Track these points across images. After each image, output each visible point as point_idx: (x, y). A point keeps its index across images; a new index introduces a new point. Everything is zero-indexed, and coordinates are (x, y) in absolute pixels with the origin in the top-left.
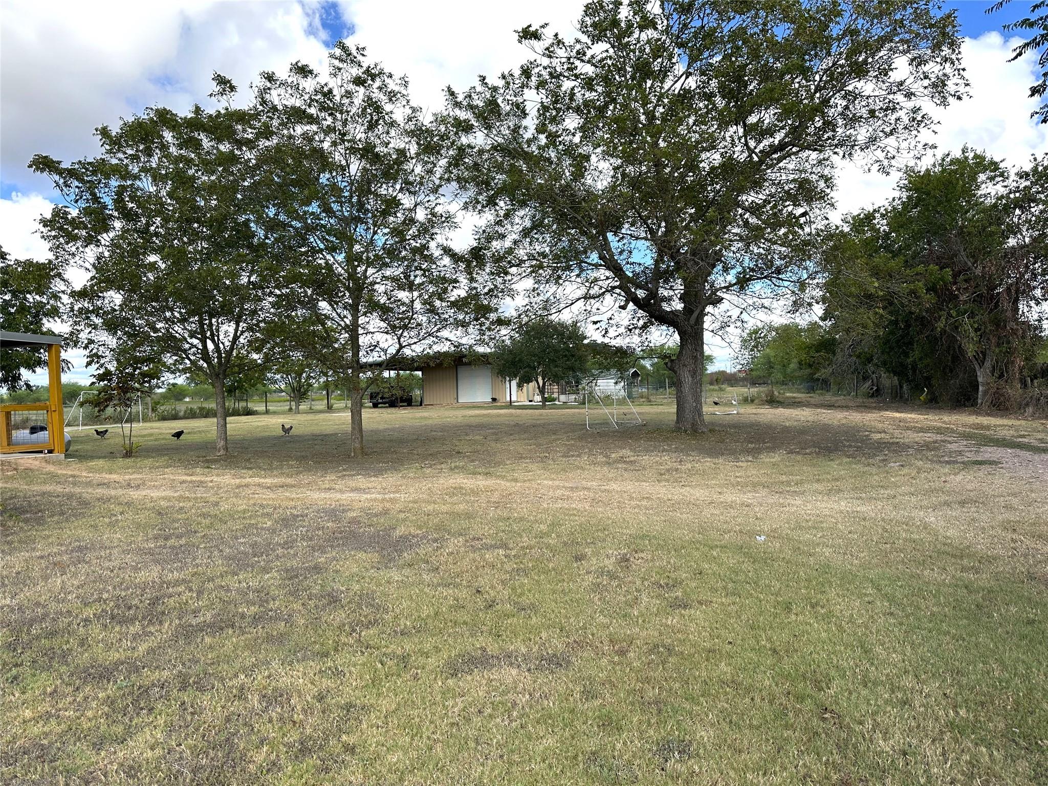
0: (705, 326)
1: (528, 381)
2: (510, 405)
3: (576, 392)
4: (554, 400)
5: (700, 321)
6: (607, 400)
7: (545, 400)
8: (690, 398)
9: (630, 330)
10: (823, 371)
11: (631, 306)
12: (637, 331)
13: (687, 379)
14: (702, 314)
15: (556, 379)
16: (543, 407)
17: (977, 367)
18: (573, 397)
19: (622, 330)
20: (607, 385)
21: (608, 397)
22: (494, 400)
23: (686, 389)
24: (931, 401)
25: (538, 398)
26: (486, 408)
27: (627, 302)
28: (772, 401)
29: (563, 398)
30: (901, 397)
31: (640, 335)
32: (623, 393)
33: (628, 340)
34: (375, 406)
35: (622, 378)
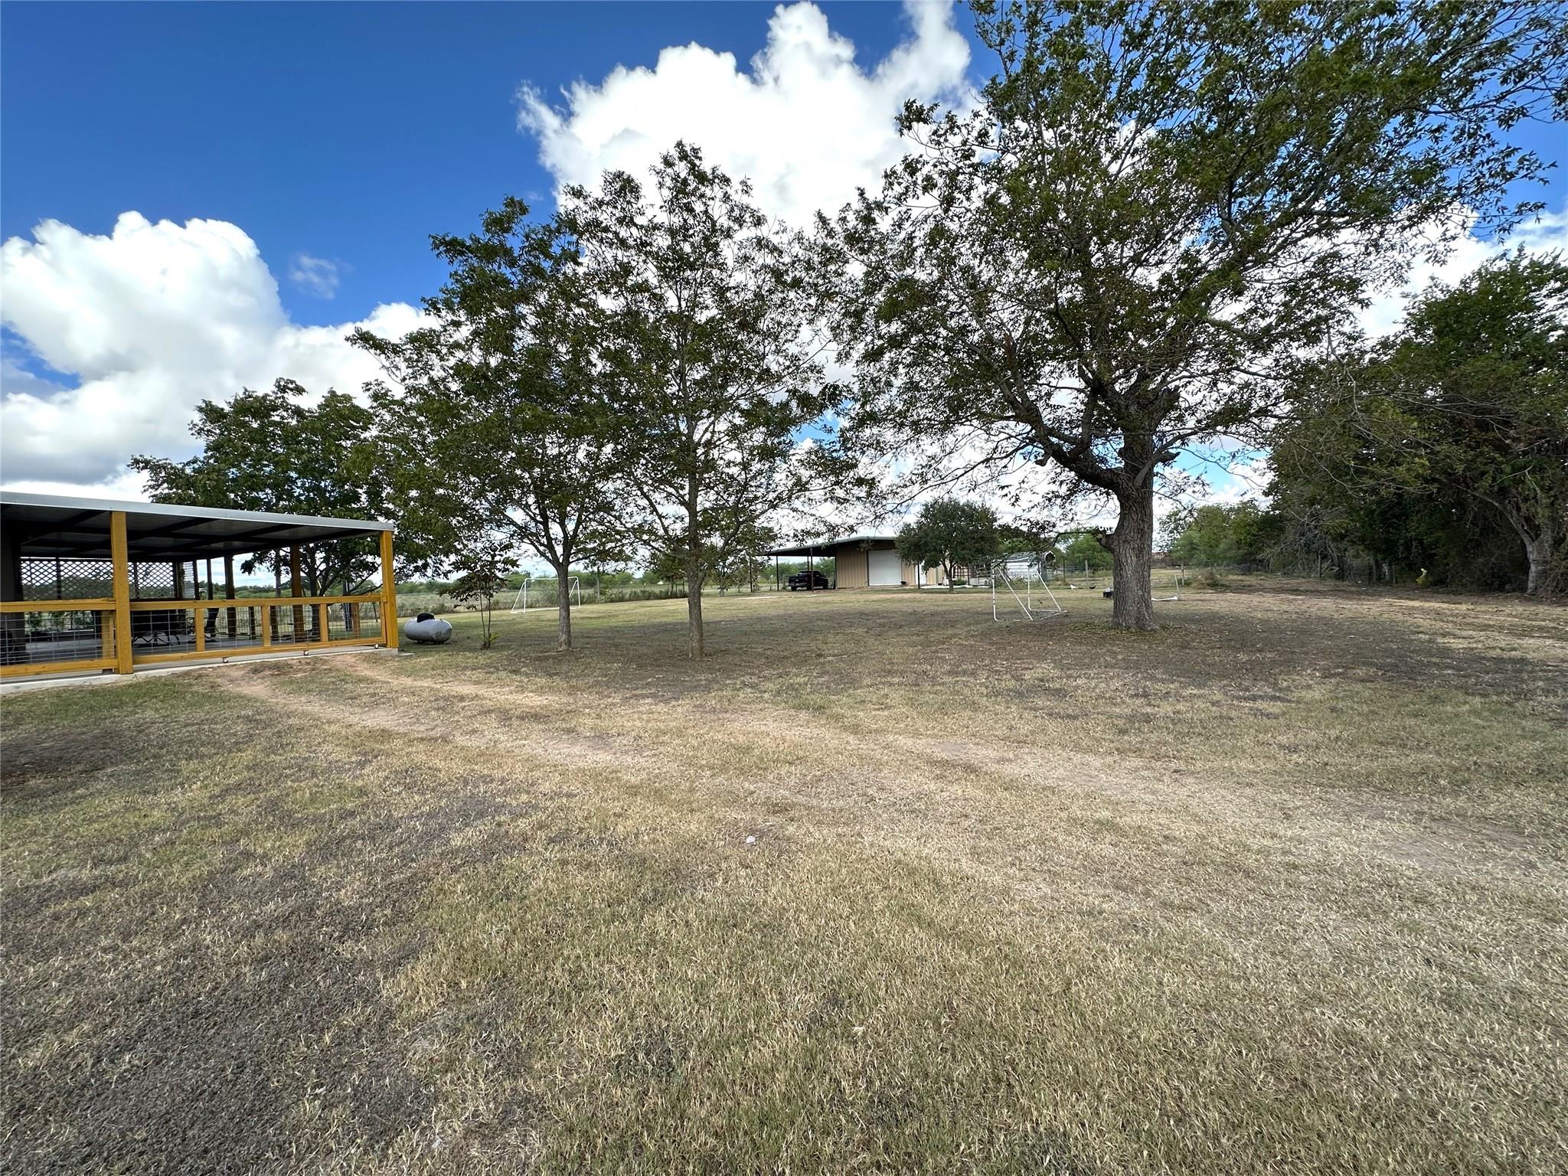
0: (1155, 488)
1: (935, 565)
2: (919, 588)
3: (988, 576)
4: (964, 583)
5: (1147, 483)
6: (1019, 584)
7: (952, 583)
8: (1133, 584)
9: (1050, 500)
10: (1268, 550)
11: (1051, 462)
12: (1059, 501)
13: (1130, 560)
14: (1151, 474)
15: (963, 561)
16: (951, 591)
17: (1527, 541)
18: (983, 580)
19: (1038, 499)
20: (1020, 568)
21: (1020, 580)
22: (904, 583)
23: (1129, 572)
24: (1435, 583)
25: (946, 581)
26: (898, 592)
27: (1046, 456)
28: (1214, 585)
29: (973, 581)
30: (1379, 579)
31: (1063, 506)
32: (1038, 576)
33: (1046, 512)
34: (794, 589)
35: (1038, 559)
